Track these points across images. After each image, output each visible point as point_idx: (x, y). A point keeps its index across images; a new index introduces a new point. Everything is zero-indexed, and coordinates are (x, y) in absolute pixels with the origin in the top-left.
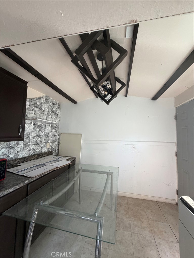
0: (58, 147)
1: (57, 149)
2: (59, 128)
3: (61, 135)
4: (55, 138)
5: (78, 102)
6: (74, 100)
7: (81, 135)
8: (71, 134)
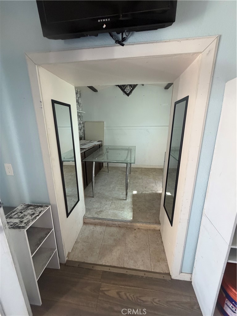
0: (84, 134)
1: (83, 136)
2: (82, 116)
3: (85, 123)
4: (81, 126)
5: (98, 90)
6: (95, 89)
7: (104, 122)
8: (94, 122)
